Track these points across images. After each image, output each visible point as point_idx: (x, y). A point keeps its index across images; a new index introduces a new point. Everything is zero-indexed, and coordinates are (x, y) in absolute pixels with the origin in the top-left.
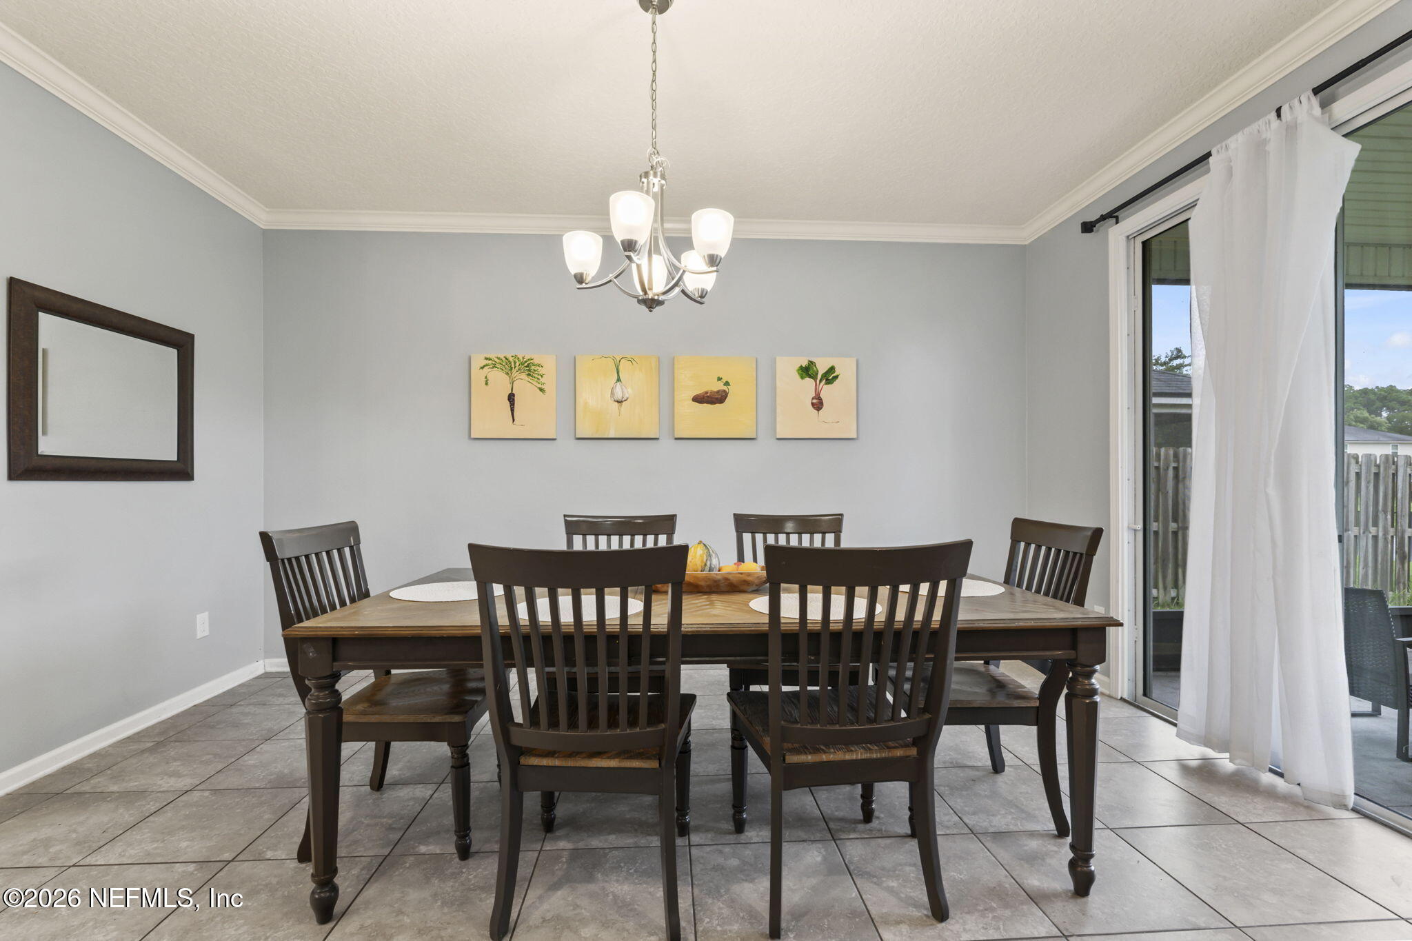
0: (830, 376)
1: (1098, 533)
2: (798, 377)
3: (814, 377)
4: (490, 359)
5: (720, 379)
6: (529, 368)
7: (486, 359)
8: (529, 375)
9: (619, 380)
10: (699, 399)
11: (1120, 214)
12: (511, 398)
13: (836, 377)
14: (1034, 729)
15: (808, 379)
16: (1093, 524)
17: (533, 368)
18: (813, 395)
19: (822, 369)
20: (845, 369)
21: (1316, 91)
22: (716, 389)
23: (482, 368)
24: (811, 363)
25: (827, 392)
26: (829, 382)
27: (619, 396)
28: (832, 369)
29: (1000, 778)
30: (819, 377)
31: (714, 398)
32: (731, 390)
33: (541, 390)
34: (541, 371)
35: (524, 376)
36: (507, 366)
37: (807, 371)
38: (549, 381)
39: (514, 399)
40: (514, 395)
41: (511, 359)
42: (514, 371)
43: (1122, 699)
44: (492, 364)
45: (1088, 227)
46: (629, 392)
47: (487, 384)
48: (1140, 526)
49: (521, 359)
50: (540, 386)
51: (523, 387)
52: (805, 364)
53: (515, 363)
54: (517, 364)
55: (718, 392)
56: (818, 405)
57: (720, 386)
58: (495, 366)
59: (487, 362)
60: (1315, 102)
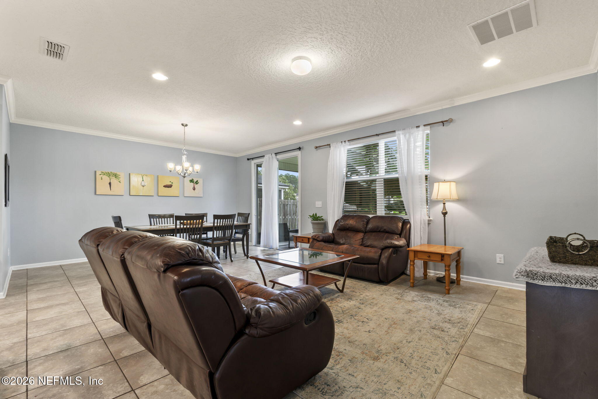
0: (197, 183)
1: (249, 214)
2: (190, 182)
3: (193, 182)
4: (103, 172)
5: (170, 182)
6: (116, 176)
7: (102, 172)
8: (116, 178)
9: (143, 180)
10: (165, 186)
11: (253, 159)
12: (110, 184)
13: (198, 183)
14: (242, 242)
15: (192, 183)
16: (249, 213)
17: (117, 176)
18: (193, 187)
19: (195, 181)
20: (200, 181)
21: (275, 154)
22: (169, 184)
23: (100, 175)
24: (192, 179)
25: (196, 186)
26: (197, 184)
27: (143, 184)
28: (197, 181)
29: (236, 254)
30: (194, 182)
31: (170, 186)
32: (173, 185)
33: (120, 182)
34: (120, 177)
35: (114, 178)
36: (109, 175)
37: (192, 181)
38: (122, 179)
39: (111, 184)
40: (111, 183)
41: (110, 173)
42: (111, 176)
43: (254, 246)
44: (103, 173)
45: (248, 159)
46: (146, 184)
47: (102, 179)
48: (256, 215)
49: (113, 173)
50: (119, 181)
51: (114, 181)
52: (191, 179)
53: (111, 174)
54: (112, 174)
55: (170, 185)
56: (194, 189)
57: (170, 184)
58: (104, 175)
59: (102, 173)
60: (275, 155)
